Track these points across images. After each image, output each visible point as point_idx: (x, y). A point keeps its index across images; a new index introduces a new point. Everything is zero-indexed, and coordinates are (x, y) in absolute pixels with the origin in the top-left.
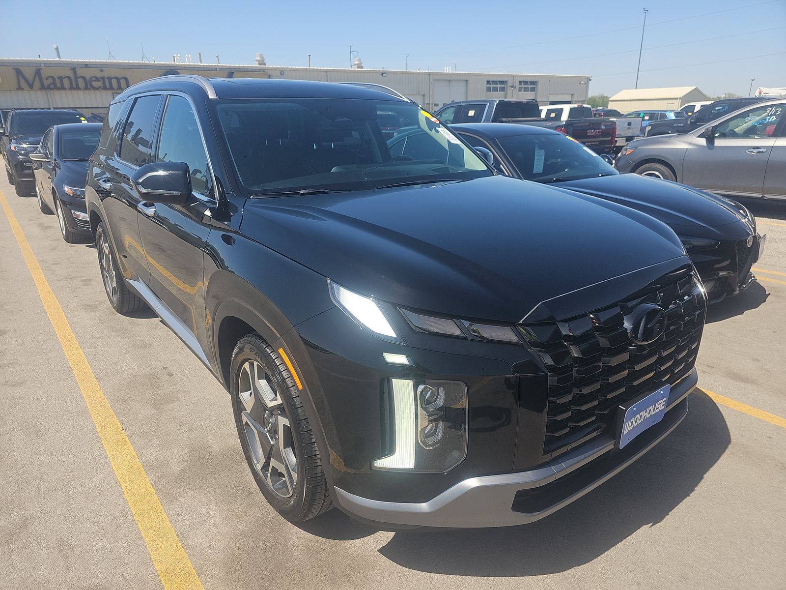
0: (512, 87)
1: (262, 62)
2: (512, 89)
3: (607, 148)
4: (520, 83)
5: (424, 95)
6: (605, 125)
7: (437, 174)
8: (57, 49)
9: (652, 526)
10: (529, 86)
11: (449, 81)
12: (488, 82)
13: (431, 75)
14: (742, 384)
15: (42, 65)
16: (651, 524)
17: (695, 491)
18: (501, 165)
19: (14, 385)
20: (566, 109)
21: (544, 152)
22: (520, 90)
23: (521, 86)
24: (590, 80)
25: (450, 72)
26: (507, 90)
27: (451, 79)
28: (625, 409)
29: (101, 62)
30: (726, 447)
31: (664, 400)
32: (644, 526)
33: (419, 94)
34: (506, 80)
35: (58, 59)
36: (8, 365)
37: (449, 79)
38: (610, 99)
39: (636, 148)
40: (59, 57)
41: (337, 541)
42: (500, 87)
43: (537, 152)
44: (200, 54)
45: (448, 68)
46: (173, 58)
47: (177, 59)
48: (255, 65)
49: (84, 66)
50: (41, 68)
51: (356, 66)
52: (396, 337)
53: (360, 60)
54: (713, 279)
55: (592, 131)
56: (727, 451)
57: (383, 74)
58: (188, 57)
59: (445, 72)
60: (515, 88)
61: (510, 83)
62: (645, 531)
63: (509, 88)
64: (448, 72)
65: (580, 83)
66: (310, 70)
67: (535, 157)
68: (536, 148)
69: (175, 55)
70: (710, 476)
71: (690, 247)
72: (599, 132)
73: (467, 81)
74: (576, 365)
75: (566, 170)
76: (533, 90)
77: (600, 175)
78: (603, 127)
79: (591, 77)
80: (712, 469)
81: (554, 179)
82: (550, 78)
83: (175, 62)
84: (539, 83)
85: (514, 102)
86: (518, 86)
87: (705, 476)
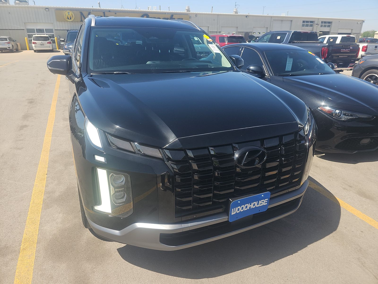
0: (317, 24)
1: (188, 10)
2: (317, 25)
3: (353, 59)
4: (322, 22)
5: (267, 28)
6: (353, 47)
7: (198, 68)
8: (99, 3)
9: (261, 266)
10: (327, 24)
11: (282, 21)
12: (304, 22)
13: (272, 17)
14: (364, 199)
15: (91, 10)
16: (262, 265)
17: (297, 253)
18: (263, 66)
19: (19, 149)
20: (340, 37)
21: (292, 60)
22: (321, 26)
23: (322, 24)
24: (364, 22)
25: (284, 16)
26: (314, 26)
27: (283, 20)
28: (232, 201)
29: (116, 10)
30: (332, 232)
31: (266, 200)
32: (257, 265)
33: (265, 27)
34: (314, 21)
35: (99, 8)
36: (21, 140)
37: (282, 20)
38: (376, 33)
39: (366, 60)
40: (100, 7)
41: (103, 241)
42: (310, 24)
43: (288, 59)
44: (160, 6)
45: (283, 14)
46: (148, 8)
47: (150, 8)
48: (185, 12)
49: (108, 11)
50: (90, 12)
51: (234, 12)
52: (101, 147)
53: (236, 9)
54: (370, 138)
55: (344, 50)
56: (331, 235)
57: (246, 17)
58: (155, 7)
59: (282, 16)
60: (318, 25)
61: (316, 23)
62: (256, 268)
63: (315, 25)
64: (283, 16)
65: (358, 23)
66: (212, 14)
67: (287, 62)
68: (288, 58)
69: (149, 7)
70: (311, 247)
71: (355, 118)
72: (348, 50)
73: (292, 21)
74: (195, 174)
75: (304, 70)
76: (329, 26)
77: (320, 74)
78: (351, 48)
79: (365, 20)
80: (315, 243)
81: (290, 74)
82: (339, 20)
83: (148, 10)
84: (333, 23)
85: (303, 32)
86: (320, 24)
87: (309, 246)
